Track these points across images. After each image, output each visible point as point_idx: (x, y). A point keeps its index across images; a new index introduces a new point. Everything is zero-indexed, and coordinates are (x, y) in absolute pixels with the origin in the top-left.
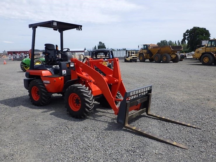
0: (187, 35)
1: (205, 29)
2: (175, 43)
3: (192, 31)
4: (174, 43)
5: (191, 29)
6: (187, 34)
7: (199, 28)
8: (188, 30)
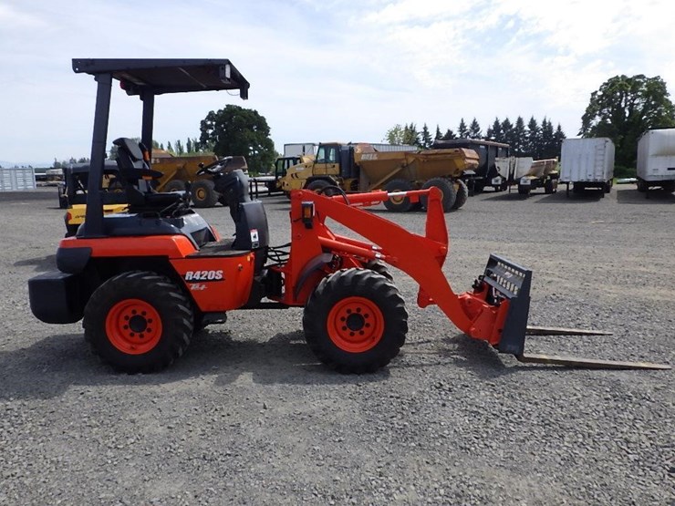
0: (210, 127)
1: (256, 112)
2: (169, 147)
3: (223, 116)
4: (165, 148)
5: (220, 111)
6: (209, 123)
7: (240, 108)
8: (211, 113)
